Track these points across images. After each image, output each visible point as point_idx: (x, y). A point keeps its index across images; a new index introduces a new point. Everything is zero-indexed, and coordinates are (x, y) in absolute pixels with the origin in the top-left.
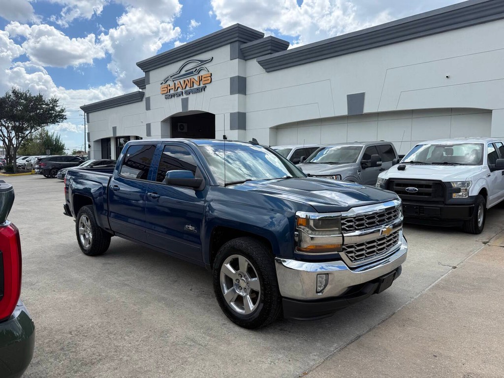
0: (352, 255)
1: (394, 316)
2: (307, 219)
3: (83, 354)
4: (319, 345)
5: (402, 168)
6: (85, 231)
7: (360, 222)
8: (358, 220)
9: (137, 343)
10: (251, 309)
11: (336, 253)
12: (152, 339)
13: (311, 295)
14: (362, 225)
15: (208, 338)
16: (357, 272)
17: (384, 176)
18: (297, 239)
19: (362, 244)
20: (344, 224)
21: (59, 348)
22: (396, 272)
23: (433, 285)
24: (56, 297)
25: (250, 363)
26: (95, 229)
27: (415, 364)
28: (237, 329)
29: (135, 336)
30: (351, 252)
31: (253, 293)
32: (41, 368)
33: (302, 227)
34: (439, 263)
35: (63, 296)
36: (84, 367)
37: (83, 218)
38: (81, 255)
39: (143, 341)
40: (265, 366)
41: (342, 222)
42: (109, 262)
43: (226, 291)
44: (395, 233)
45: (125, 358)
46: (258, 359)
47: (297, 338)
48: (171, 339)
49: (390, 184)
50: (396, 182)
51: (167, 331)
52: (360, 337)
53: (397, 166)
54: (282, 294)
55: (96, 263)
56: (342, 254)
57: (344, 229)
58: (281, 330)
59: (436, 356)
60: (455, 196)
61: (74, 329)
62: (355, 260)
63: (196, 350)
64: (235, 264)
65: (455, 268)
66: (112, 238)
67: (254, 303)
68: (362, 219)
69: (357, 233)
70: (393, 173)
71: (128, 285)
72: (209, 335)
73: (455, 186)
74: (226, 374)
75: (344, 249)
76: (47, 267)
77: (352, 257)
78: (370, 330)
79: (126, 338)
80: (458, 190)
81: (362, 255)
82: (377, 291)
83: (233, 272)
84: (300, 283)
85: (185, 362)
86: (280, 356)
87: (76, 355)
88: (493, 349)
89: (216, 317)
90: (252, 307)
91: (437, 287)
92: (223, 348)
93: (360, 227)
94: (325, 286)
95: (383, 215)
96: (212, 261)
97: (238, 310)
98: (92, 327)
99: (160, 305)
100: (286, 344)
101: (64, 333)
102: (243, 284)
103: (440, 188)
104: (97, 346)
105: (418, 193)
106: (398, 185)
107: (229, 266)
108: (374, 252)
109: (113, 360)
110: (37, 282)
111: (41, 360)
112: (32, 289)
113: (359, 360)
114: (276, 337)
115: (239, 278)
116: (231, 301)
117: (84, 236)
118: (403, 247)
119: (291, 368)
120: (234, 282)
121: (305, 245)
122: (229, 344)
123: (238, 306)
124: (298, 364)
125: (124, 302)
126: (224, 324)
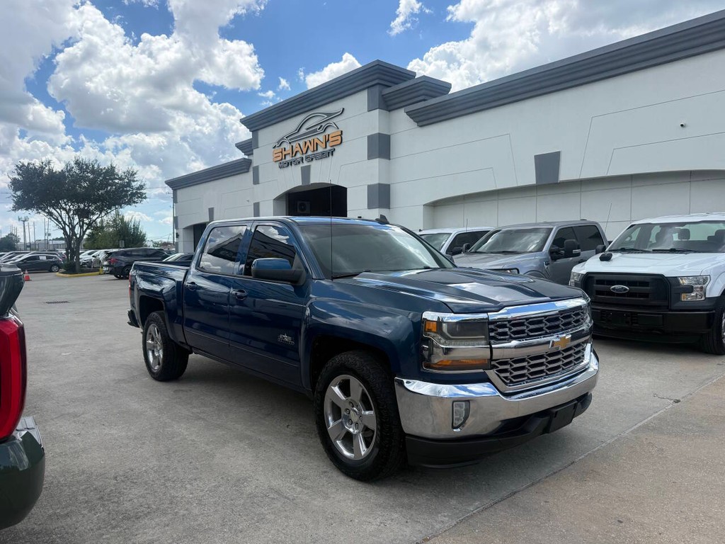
0: (508, 374)
1: (571, 467)
2: (439, 323)
3: (127, 505)
4: (453, 502)
6: (154, 347)
7: (519, 328)
8: (515, 325)
9: (201, 494)
10: (363, 453)
11: (481, 371)
12: (222, 489)
14: (523, 332)
15: (299, 489)
19: (523, 360)
20: (492, 330)
21: (98, 496)
23: (639, 424)
24: (106, 431)
25: (351, 523)
27: (587, 531)
28: (342, 479)
29: (200, 484)
30: (505, 371)
32: (69, 521)
33: (433, 334)
34: (655, 395)
35: (113, 432)
36: (125, 522)
37: (153, 328)
38: (148, 379)
39: (211, 491)
40: (371, 528)
41: (490, 326)
42: (184, 389)
43: (331, 424)
45: (182, 512)
46: (364, 518)
47: (424, 492)
48: (248, 490)
50: (597, 277)
51: (245, 479)
52: (515, 493)
55: (166, 389)
56: (492, 374)
57: (493, 338)
58: (404, 481)
59: (621, 522)
61: (121, 473)
62: (511, 382)
63: (279, 505)
64: (345, 388)
65: (678, 401)
66: (190, 356)
67: (367, 446)
68: (522, 324)
69: (514, 343)
71: (203, 419)
72: (301, 486)
74: (315, 536)
75: (494, 367)
76: (99, 394)
77: (506, 378)
78: (533, 484)
79: (188, 486)
80: (689, 289)
81: (523, 375)
82: (546, 430)
83: (343, 398)
84: (430, 417)
85: (262, 519)
86: (396, 516)
87: (117, 507)
88: (710, 514)
89: (316, 463)
90: (363, 450)
91: (646, 428)
92: (318, 502)
93: (518, 335)
97: (346, 453)
98: (146, 471)
99: (242, 445)
100: (406, 501)
101: (107, 478)
102: (354, 418)
104: (148, 496)
105: (630, 294)
106: (600, 282)
107: (336, 390)
108: (542, 371)
109: (165, 513)
110: (83, 414)
111: (71, 511)
112: (75, 422)
113: (506, 524)
114: (395, 491)
115: (350, 407)
116: (337, 438)
117: (153, 352)
119: (408, 531)
120: (343, 413)
122: (326, 497)
123: (345, 446)
124: (419, 527)
125: (193, 441)
126: (325, 472)
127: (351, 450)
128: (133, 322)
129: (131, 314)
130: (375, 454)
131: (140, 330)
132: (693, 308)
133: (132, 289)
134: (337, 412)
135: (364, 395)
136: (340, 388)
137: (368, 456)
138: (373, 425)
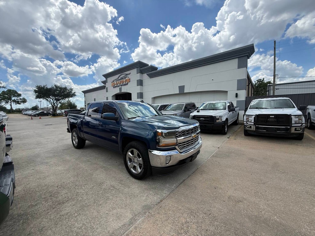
0: (181, 147)
1: (198, 170)
2: (162, 133)
3: (60, 198)
4: (168, 185)
5: (198, 112)
6: (75, 139)
7: (184, 133)
8: (183, 132)
9: (87, 190)
10: (139, 171)
12: (95, 187)
13: (164, 165)
14: (185, 134)
15: (120, 185)
16: (182, 154)
17: (192, 114)
18: (158, 141)
19: (185, 142)
20: (177, 134)
21: (49, 195)
22: (198, 152)
23: (212, 155)
24: (57, 168)
25: (137, 197)
26: (79, 138)
27: (207, 192)
28: (134, 180)
29: (87, 187)
30: (180, 146)
31: (140, 165)
32: (36, 207)
33: (160, 136)
34: (213, 146)
35: (60, 168)
36: (58, 205)
37: (74, 133)
38: (73, 148)
39: (91, 189)
40: (144, 198)
41: (176, 133)
42: (84, 151)
43: (129, 164)
44: (197, 137)
45: (80, 199)
46: (141, 195)
47: (159, 182)
48: (104, 187)
49: (194, 117)
50: (196, 116)
51: (103, 183)
52: (184, 180)
53: (197, 111)
54: (152, 165)
55: (79, 152)
56: (177, 147)
57: (177, 136)
58: (152, 179)
59: (216, 188)
60: (217, 121)
61: (60, 184)
62: (182, 149)
63: (114, 192)
64: (132, 153)
65: (219, 148)
67: (140, 169)
68: (185, 132)
69: (183, 138)
70: (195, 113)
71: (90, 161)
72: (121, 184)
73: (217, 117)
74: (126, 204)
75: (177, 145)
76: (57, 154)
77: (181, 148)
79: (83, 187)
80: (218, 119)
81: (185, 146)
82: (191, 161)
83: (132, 156)
84: (159, 160)
85: (108, 199)
86: (151, 192)
87: (56, 199)
88: (238, 183)
89: (125, 175)
90: (139, 170)
91: (213, 156)
92: (126, 190)
93: (183, 135)
94: (170, 161)
95: (193, 130)
96: (123, 151)
98: (69, 183)
99: (102, 170)
100: (154, 186)
101: (54, 187)
102: (136, 161)
103: (212, 118)
104: (68, 193)
105: (204, 120)
106: (197, 117)
107: (130, 153)
108: (189, 145)
109: (74, 200)
110: (50, 162)
111: (38, 203)
112: (46, 165)
113: (184, 192)
114: (150, 183)
115: (134, 158)
116: (131, 168)
117: (75, 141)
118: (200, 142)
119: (155, 198)
120: (132, 160)
121: (161, 144)
122: (129, 187)
123: (134, 170)
124: (159, 196)
125: (86, 169)
126: (128, 178)
127: (136, 171)
128: (69, 131)
129: (68, 129)
130: (143, 171)
131: (71, 134)
132: (219, 124)
133: (68, 121)
134: (130, 160)
135: (138, 154)
136: (131, 153)
137: (141, 172)
138: (142, 163)
